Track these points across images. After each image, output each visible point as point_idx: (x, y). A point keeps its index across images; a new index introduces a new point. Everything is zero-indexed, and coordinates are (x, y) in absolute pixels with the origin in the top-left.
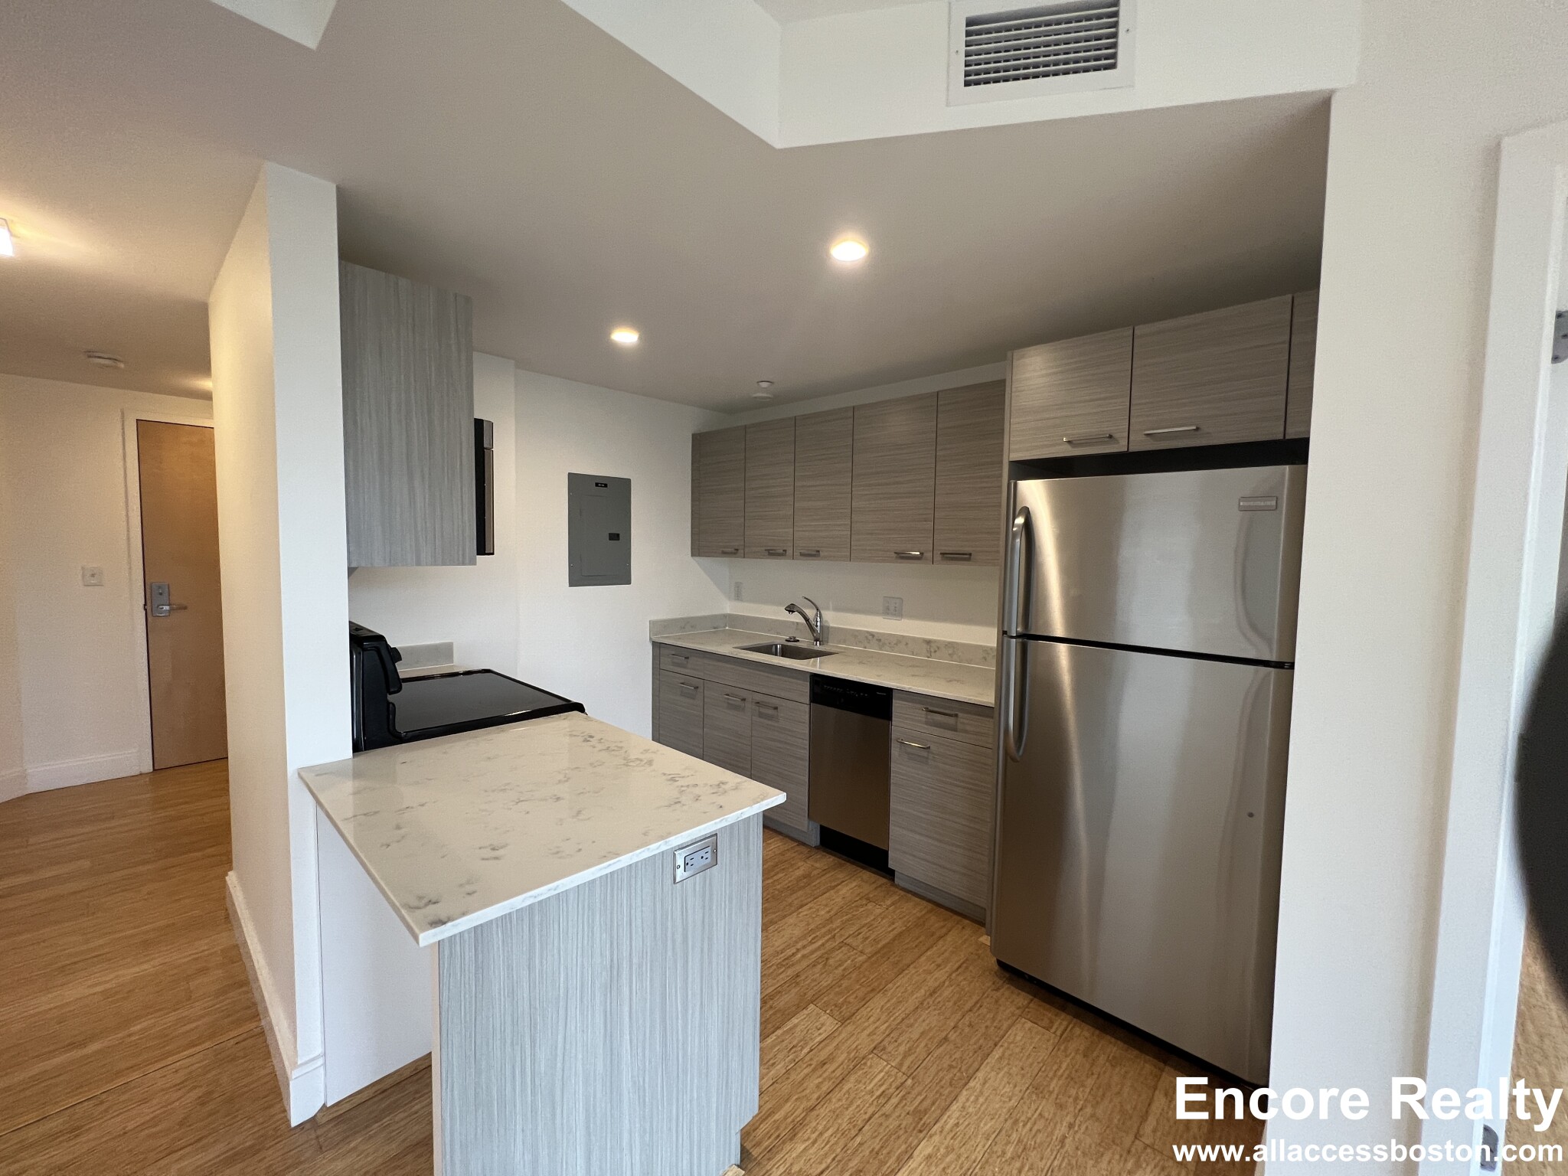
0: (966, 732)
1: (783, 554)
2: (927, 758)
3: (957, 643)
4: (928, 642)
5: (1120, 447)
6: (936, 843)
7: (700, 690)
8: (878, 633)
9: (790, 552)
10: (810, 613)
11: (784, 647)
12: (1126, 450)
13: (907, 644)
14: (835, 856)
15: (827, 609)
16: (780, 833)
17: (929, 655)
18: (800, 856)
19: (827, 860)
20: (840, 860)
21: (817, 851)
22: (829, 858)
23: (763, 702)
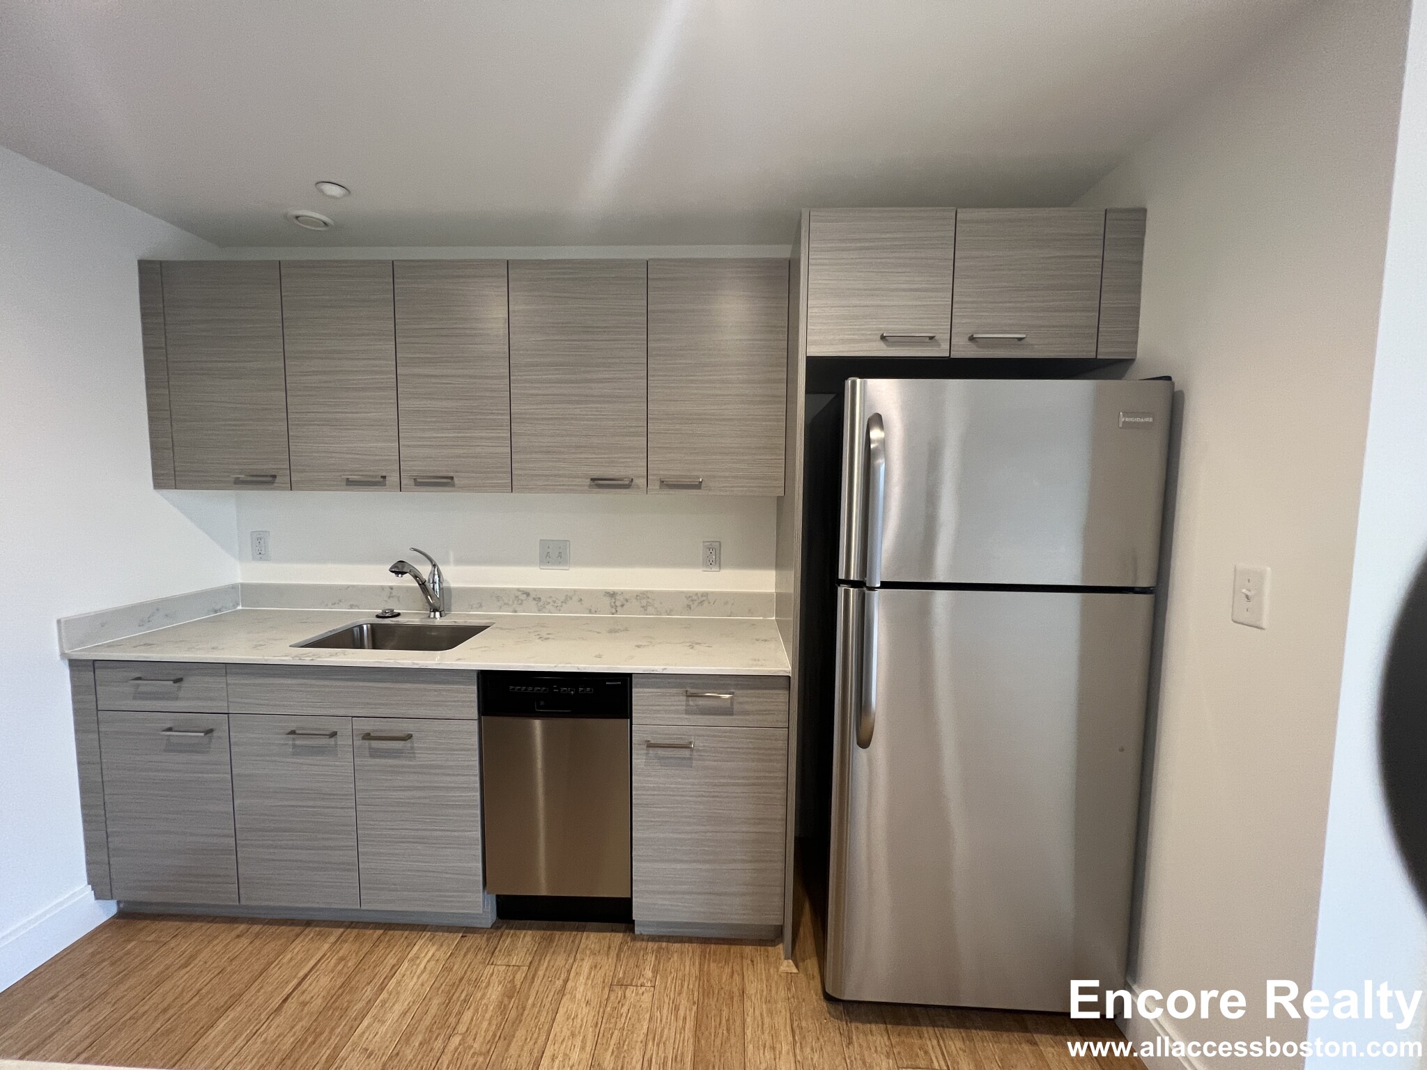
0: (746, 713)
1: (379, 482)
2: (690, 759)
3: (652, 592)
4: (612, 595)
5: (940, 351)
6: (707, 866)
7: (221, 733)
8: (535, 590)
9: (393, 478)
11: (374, 628)
12: (948, 355)
13: (580, 600)
14: (530, 928)
16: (423, 928)
17: (614, 611)
18: (479, 957)
19: (523, 942)
20: (542, 932)
21: (499, 933)
22: (524, 936)
23: (374, 731)
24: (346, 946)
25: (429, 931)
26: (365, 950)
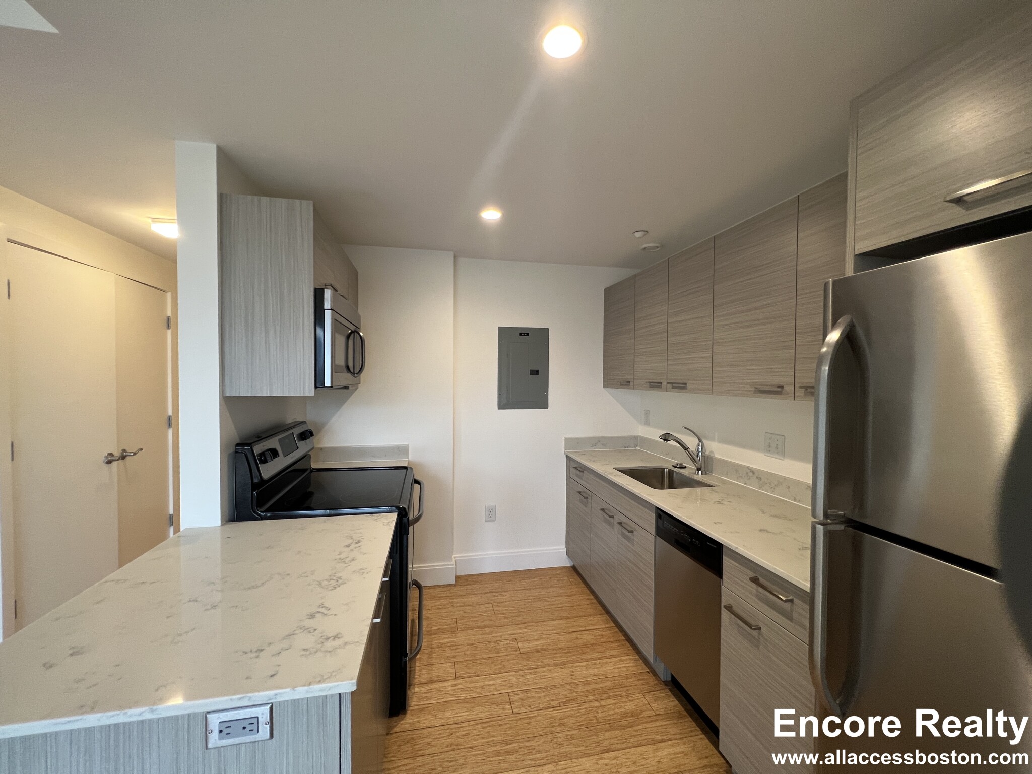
1: (660, 386)
2: (758, 641)
7: (589, 500)
8: (758, 470)
9: (664, 384)
10: (691, 442)
11: (671, 472)
13: (788, 487)
14: (679, 701)
15: (713, 440)
18: (643, 687)
19: (668, 703)
20: (683, 709)
21: (664, 687)
22: (673, 701)
23: (625, 523)
24: (609, 632)
25: (639, 656)
26: (612, 640)
